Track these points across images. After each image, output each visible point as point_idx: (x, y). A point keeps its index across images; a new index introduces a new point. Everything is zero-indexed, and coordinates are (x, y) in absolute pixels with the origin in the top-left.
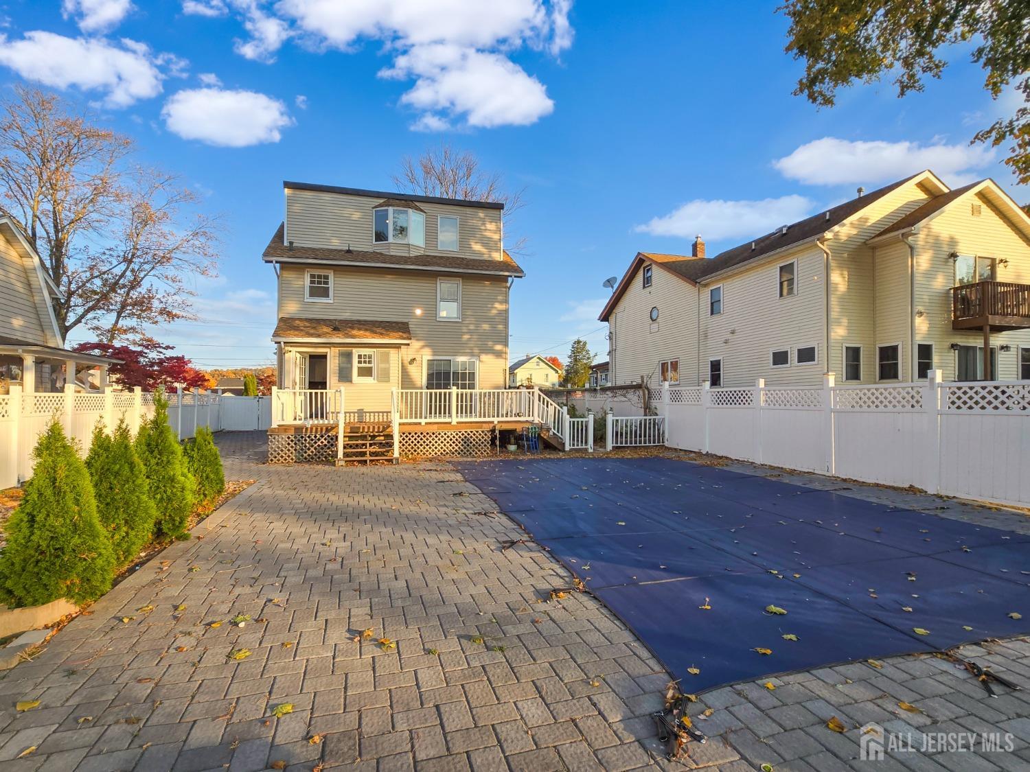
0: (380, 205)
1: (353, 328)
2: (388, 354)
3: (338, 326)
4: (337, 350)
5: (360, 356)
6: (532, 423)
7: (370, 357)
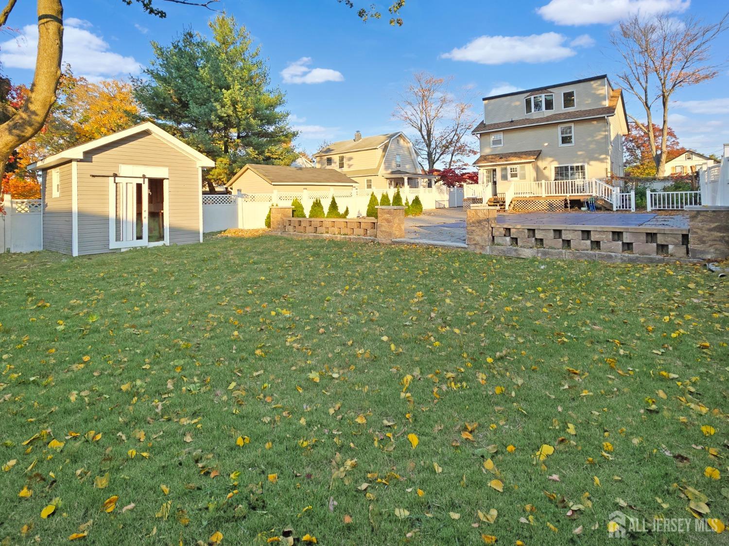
0: (528, 96)
1: (509, 156)
2: (524, 167)
3: (501, 156)
4: (500, 167)
5: (511, 169)
6: (591, 196)
7: (516, 169)
